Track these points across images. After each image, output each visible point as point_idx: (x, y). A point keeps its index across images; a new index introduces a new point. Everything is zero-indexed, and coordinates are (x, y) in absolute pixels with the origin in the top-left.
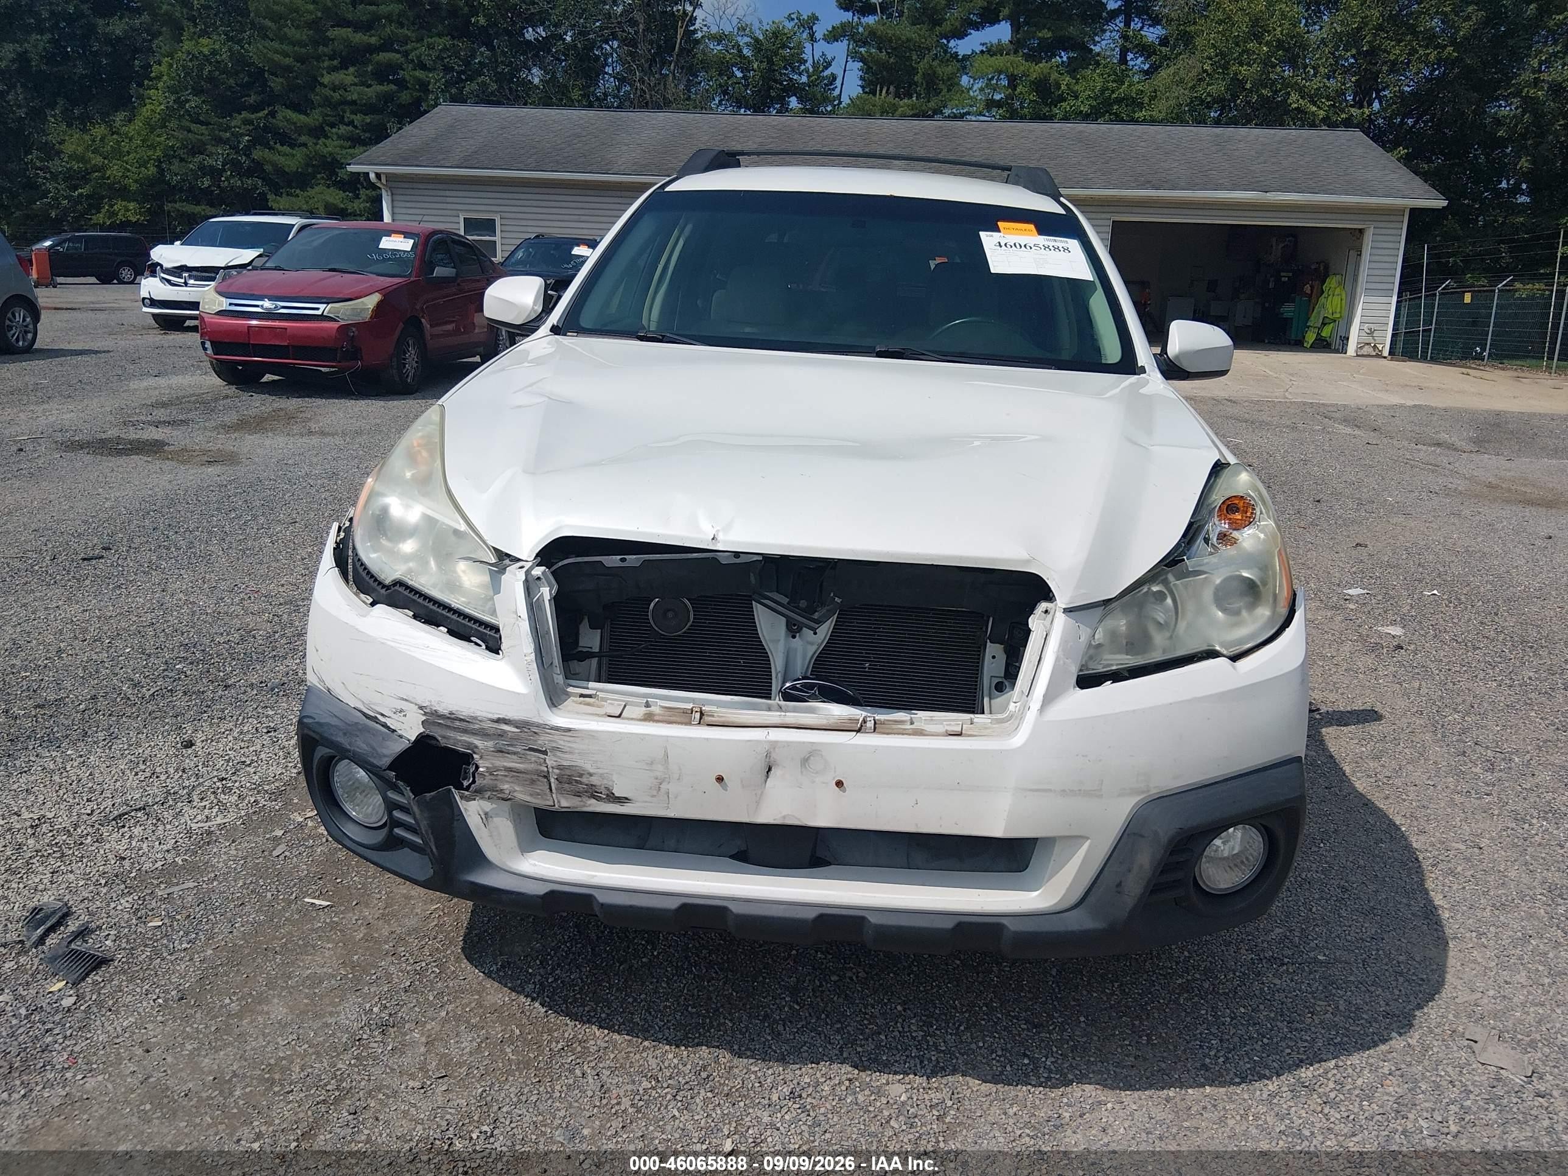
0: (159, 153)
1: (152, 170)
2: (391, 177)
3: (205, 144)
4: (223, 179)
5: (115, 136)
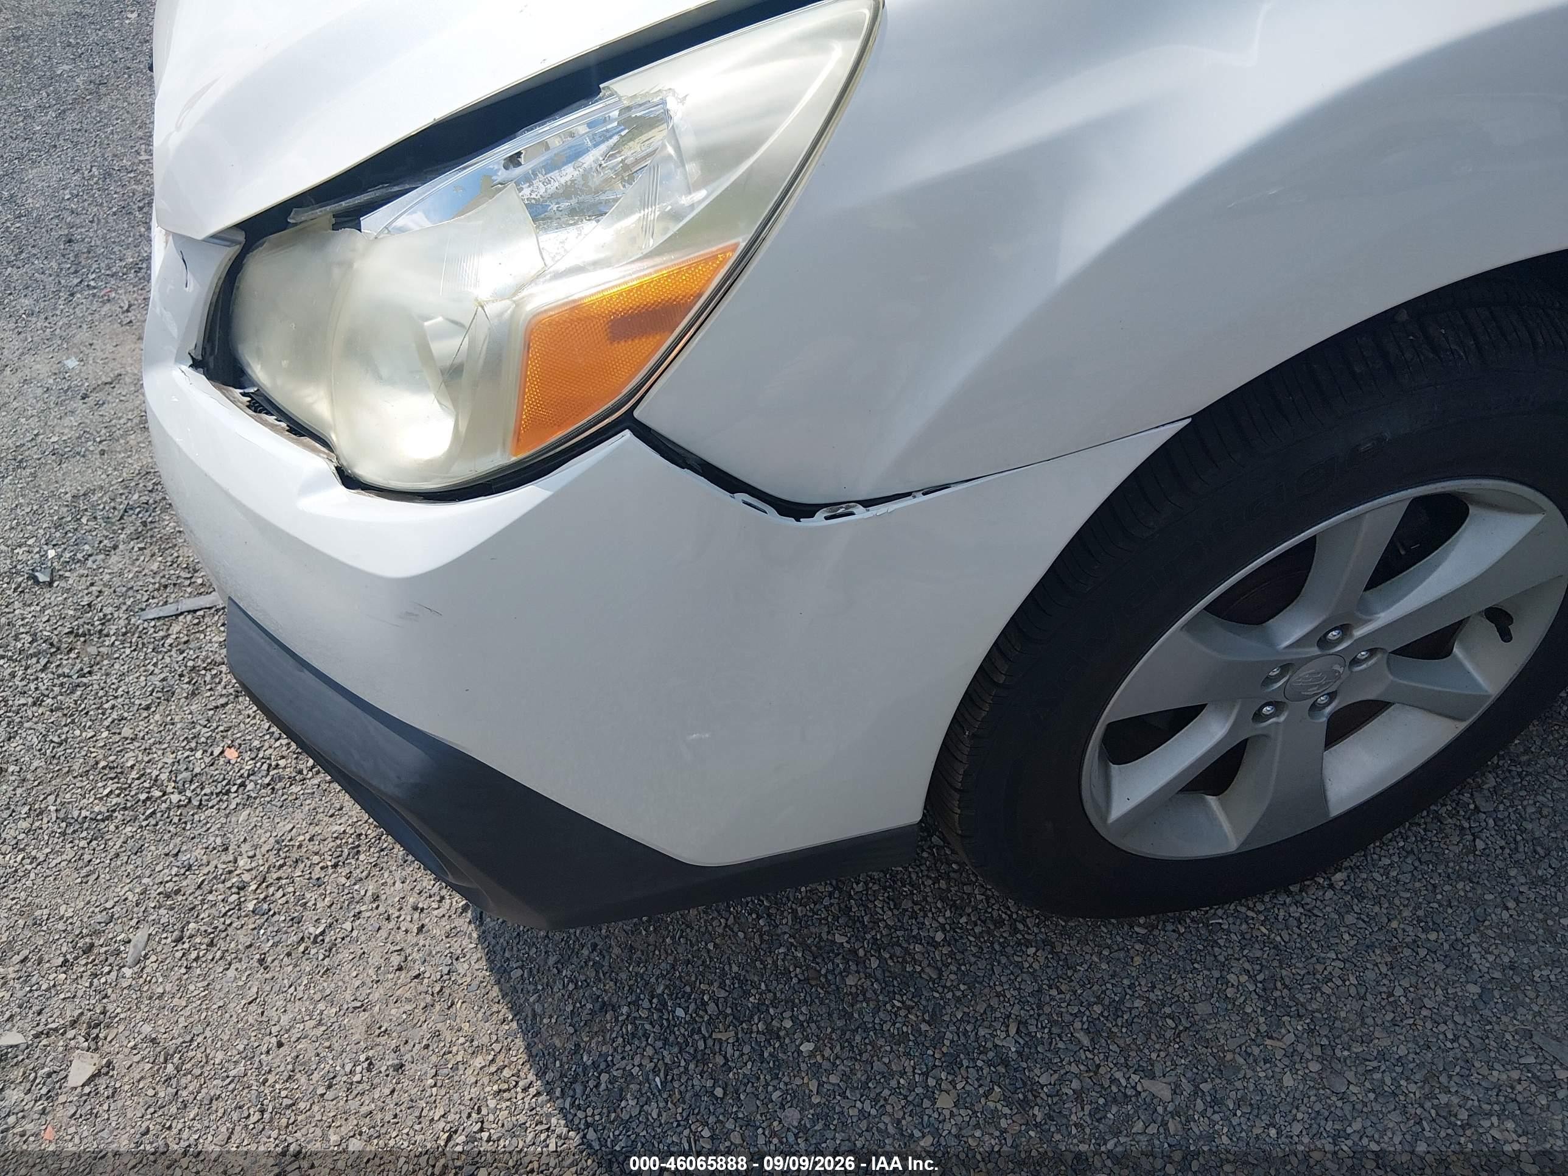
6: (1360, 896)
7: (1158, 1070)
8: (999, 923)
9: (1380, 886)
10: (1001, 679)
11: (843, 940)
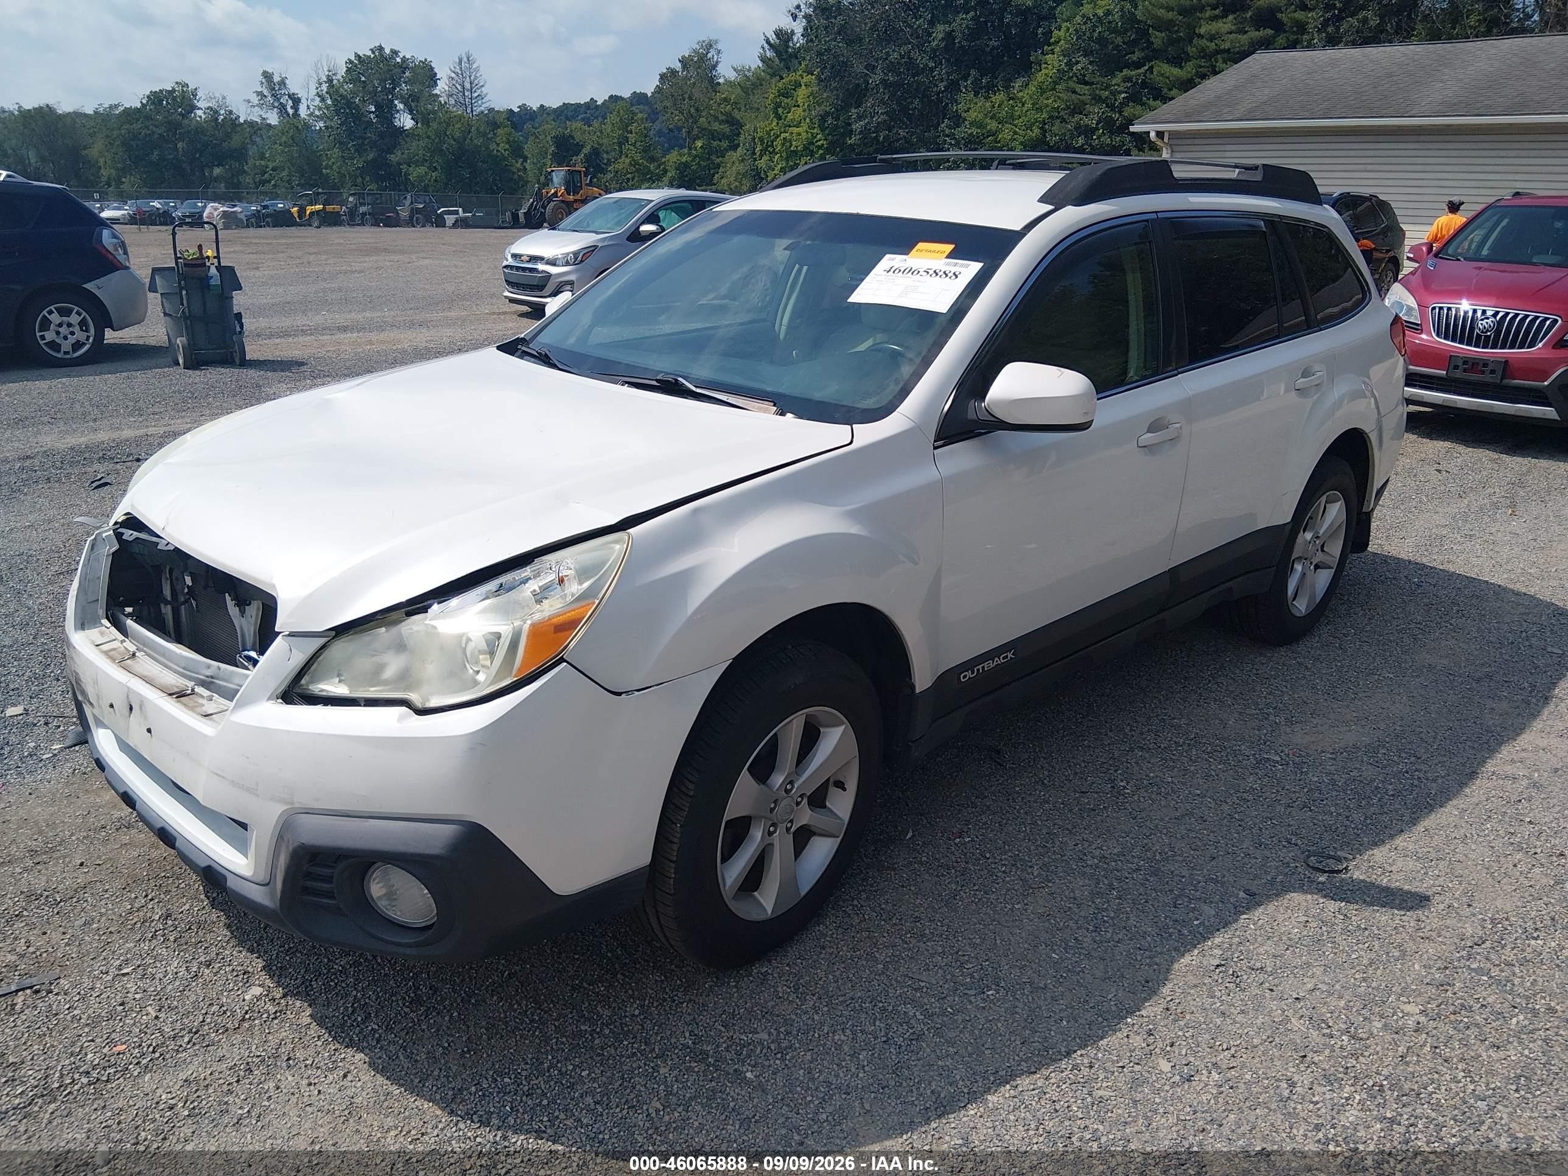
0: (1045, 115)
1: (1037, 131)
2: (1173, 135)
3: (1086, 104)
4: (1095, 137)
5: (1011, 102)
6: (823, 948)
7: (759, 1030)
8: (665, 1000)
9: (830, 942)
10: (692, 793)
11: (587, 1027)
